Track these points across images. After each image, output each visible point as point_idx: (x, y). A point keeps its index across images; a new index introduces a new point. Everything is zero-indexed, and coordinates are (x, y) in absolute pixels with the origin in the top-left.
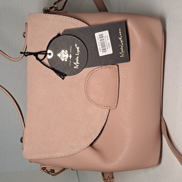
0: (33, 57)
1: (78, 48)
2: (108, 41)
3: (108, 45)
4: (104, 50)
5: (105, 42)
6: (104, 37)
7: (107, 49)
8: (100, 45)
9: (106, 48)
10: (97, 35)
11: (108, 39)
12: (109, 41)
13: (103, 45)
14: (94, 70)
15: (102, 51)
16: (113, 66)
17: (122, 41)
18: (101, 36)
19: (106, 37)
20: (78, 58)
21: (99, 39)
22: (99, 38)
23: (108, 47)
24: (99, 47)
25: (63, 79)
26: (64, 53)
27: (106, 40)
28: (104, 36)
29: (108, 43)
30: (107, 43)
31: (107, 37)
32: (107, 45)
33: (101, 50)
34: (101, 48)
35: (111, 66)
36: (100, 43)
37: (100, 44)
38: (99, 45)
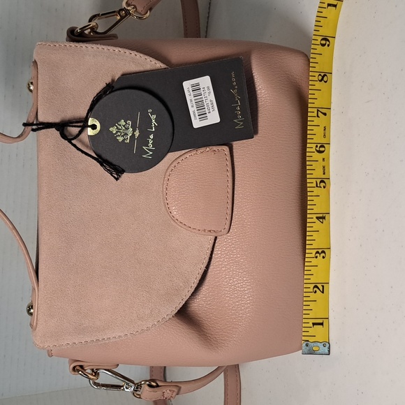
0: (54, 133)
1: (153, 117)
2: (210, 97)
3: (210, 106)
4: (203, 116)
5: (204, 99)
6: (202, 90)
7: (209, 112)
8: (195, 106)
9: (207, 112)
10: (187, 85)
11: (210, 93)
12: (212, 97)
13: (200, 106)
14: (181, 158)
15: (198, 117)
16: (220, 148)
17: (237, 97)
18: (196, 88)
19: (206, 89)
20: (152, 137)
21: (192, 95)
22: (191, 90)
23: (211, 110)
24: (192, 109)
25: (117, 179)
26: (124, 126)
27: (207, 95)
28: (201, 87)
29: (211, 101)
30: (208, 102)
31: (208, 88)
32: (208, 106)
33: (197, 115)
34: (196, 112)
35: (215, 148)
36: (194, 102)
37: (194, 104)
38: (192, 107)
